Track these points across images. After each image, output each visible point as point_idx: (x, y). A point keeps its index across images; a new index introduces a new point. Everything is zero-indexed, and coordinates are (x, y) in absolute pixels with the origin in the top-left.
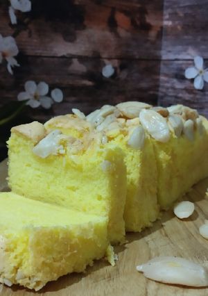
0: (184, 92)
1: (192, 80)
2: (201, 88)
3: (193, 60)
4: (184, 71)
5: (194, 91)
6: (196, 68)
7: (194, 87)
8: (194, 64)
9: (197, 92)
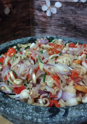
0: (42, 17)
1: (46, 12)
2: (50, 16)
3: (45, 1)
4: (42, 6)
5: (47, 17)
6: (47, 6)
7: (46, 15)
8: (46, 4)
9: (48, 18)
